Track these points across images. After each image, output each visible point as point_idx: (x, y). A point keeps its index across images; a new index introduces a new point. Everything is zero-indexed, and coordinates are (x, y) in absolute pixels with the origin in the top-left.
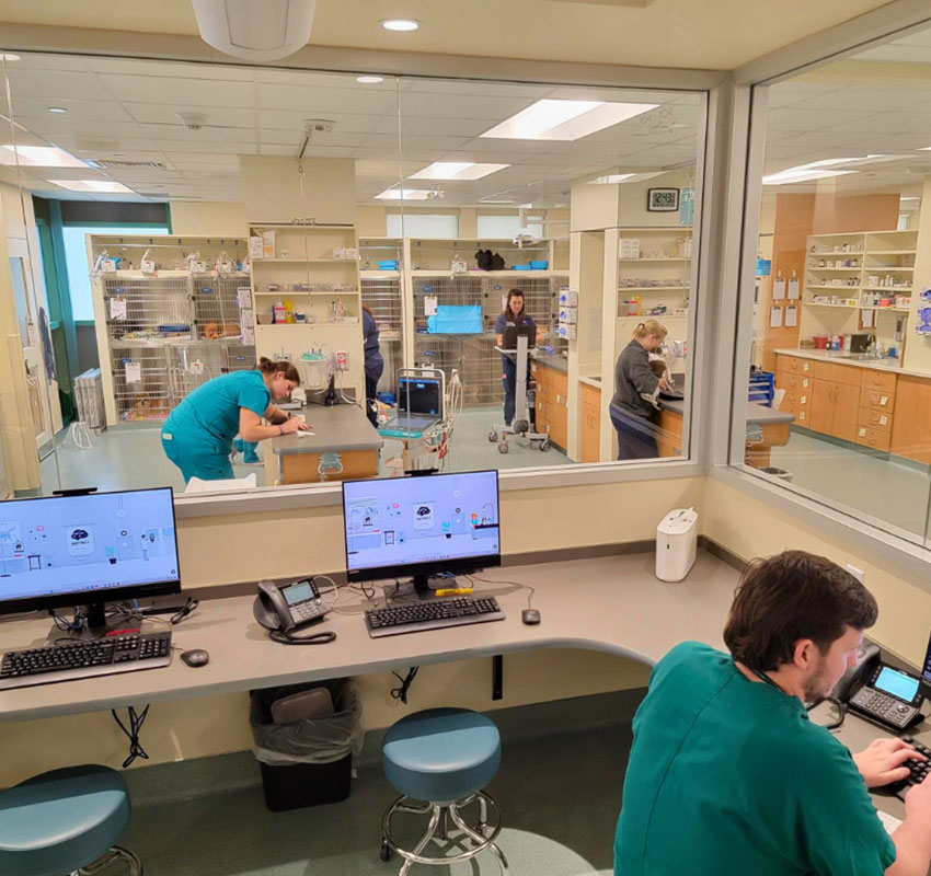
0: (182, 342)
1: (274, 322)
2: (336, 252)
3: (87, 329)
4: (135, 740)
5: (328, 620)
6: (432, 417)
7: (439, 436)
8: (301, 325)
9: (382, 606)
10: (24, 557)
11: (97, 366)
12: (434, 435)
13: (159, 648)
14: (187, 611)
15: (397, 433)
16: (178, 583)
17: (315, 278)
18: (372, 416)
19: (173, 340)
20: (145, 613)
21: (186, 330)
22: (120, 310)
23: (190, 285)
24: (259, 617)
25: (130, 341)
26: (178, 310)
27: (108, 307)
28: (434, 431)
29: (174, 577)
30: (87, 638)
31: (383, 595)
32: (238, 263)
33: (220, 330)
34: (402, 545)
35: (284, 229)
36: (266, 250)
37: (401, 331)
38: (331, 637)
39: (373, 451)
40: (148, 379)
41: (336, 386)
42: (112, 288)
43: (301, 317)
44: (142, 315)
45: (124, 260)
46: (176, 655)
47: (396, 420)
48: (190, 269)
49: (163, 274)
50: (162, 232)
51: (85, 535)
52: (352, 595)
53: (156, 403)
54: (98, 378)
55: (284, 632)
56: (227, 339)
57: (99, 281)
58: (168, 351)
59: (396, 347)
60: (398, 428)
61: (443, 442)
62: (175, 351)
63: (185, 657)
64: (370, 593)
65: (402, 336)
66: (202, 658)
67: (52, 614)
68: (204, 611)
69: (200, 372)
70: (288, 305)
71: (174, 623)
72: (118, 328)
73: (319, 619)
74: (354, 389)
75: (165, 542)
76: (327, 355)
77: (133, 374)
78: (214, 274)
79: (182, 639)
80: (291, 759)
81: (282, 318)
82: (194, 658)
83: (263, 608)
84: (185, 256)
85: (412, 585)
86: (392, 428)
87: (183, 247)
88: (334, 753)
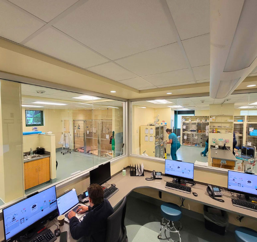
0: (194, 133)
1: (213, 132)
2: (228, 120)
3: (179, 130)
4: (183, 203)
5: (222, 197)
6: (251, 156)
7: (253, 161)
8: (219, 133)
9: (236, 199)
10: (171, 168)
11: (180, 135)
12: (251, 161)
13: (189, 190)
14: (194, 185)
15: (241, 158)
16: (193, 180)
17: (223, 125)
18: (234, 153)
19: (193, 133)
20: (187, 182)
21: (195, 131)
22: (185, 127)
23: (197, 124)
24: (208, 191)
25: (185, 132)
26: (194, 127)
27: (183, 127)
28: (251, 160)
29: (193, 178)
30: (177, 184)
31: (236, 196)
32: (206, 120)
33: (201, 131)
34: (242, 187)
35: (217, 116)
36: (213, 120)
37: (243, 134)
38: (223, 201)
39: (234, 162)
40: (187, 138)
41: (226, 146)
42: (184, 124)
43: (219, 132)
44: (188, 128)
45: (186, 120)
46: (192, 192)
47: (241, 155)
48: (197, 121)
49: (192, 122)
50: (193, 115)
51: (179, 168)
52: (228, 194)
53: (188, 142)
54: (180, 137)
55: (212, 196)
56: (202, 133)
57: (182, 123)
58: (191, 134)
59: (241, 138)
60: (241, 157)
61: (254, 163)
62: (193, 135)
63: (193, 193)
64: (233, 195)
65: (243, 135)
66: (196, 195)
67: (173, 178)
68: (197, 185)
69: (197, 138)
70: (216, 129)
71: (192, 186)
72: (184, 130)
73: (220, 196)
74: (230, 147)
75: (192, 172)
76: (224, 139)
77: (185, 137)
78: (201, 122)
79: (193, 190)
80: (211, 221)
81: (215, 132)
82: (195, 194)
83: (208, 190)
84: (196, 119)
85: (244, 197)
86: (239, 157)
87: (196, 117)
88: (221, 224)
